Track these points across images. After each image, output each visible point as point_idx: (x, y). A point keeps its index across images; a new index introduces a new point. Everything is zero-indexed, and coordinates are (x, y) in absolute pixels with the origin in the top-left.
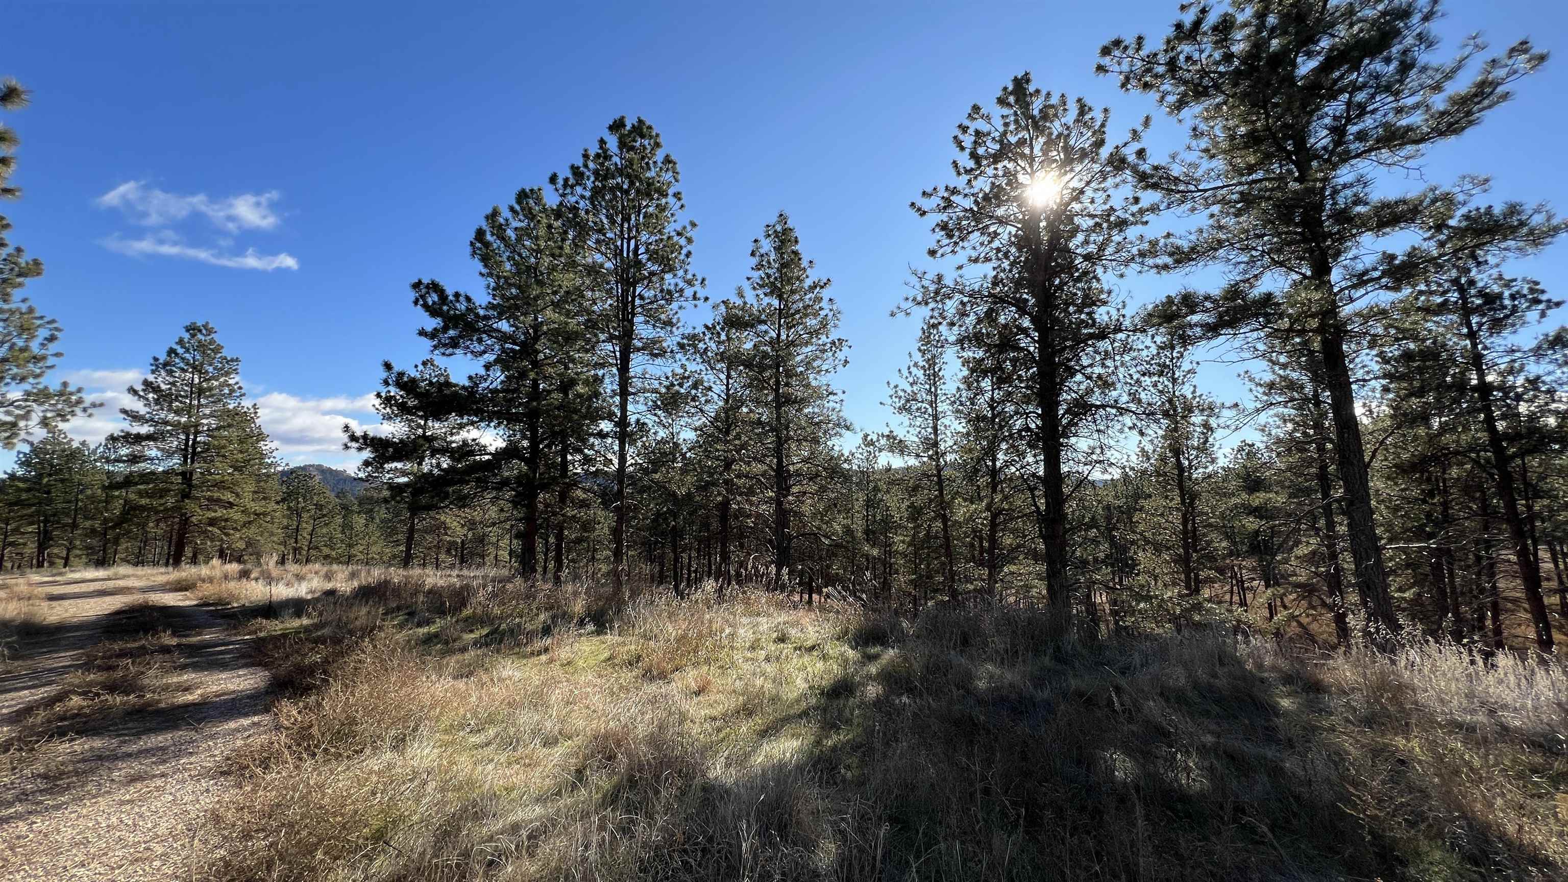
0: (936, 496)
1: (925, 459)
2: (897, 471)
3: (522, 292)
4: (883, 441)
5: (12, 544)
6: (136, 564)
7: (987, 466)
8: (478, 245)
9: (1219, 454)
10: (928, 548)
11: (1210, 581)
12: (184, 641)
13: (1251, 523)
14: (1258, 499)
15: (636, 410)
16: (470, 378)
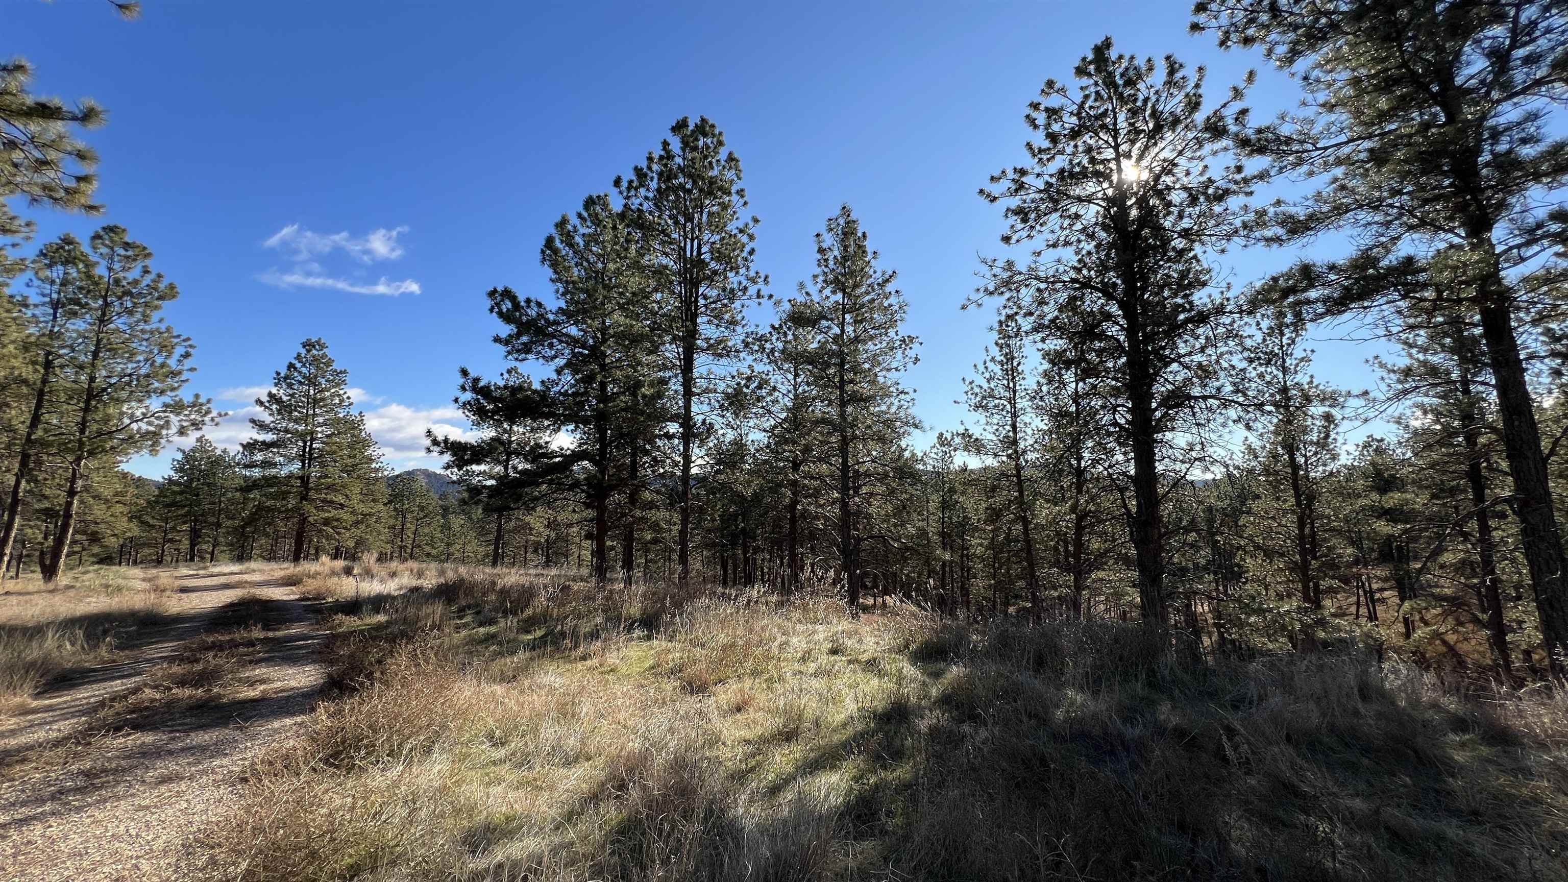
0: (1016, 498)
1: (1004, 459)
2: (972, 471)
3: (589, 296)
4: (958, 440)
5: (171, 541)
6: (269, 560)
7: (1071, 465)
8: (548, 252)
9: (1342, 450)
10: (1009, 552)
11: (1332, 591)
12: (271, 634)
13: (1383, 527)
14: (1393, 499)
15: (699, 410)
16: (543, 382)
